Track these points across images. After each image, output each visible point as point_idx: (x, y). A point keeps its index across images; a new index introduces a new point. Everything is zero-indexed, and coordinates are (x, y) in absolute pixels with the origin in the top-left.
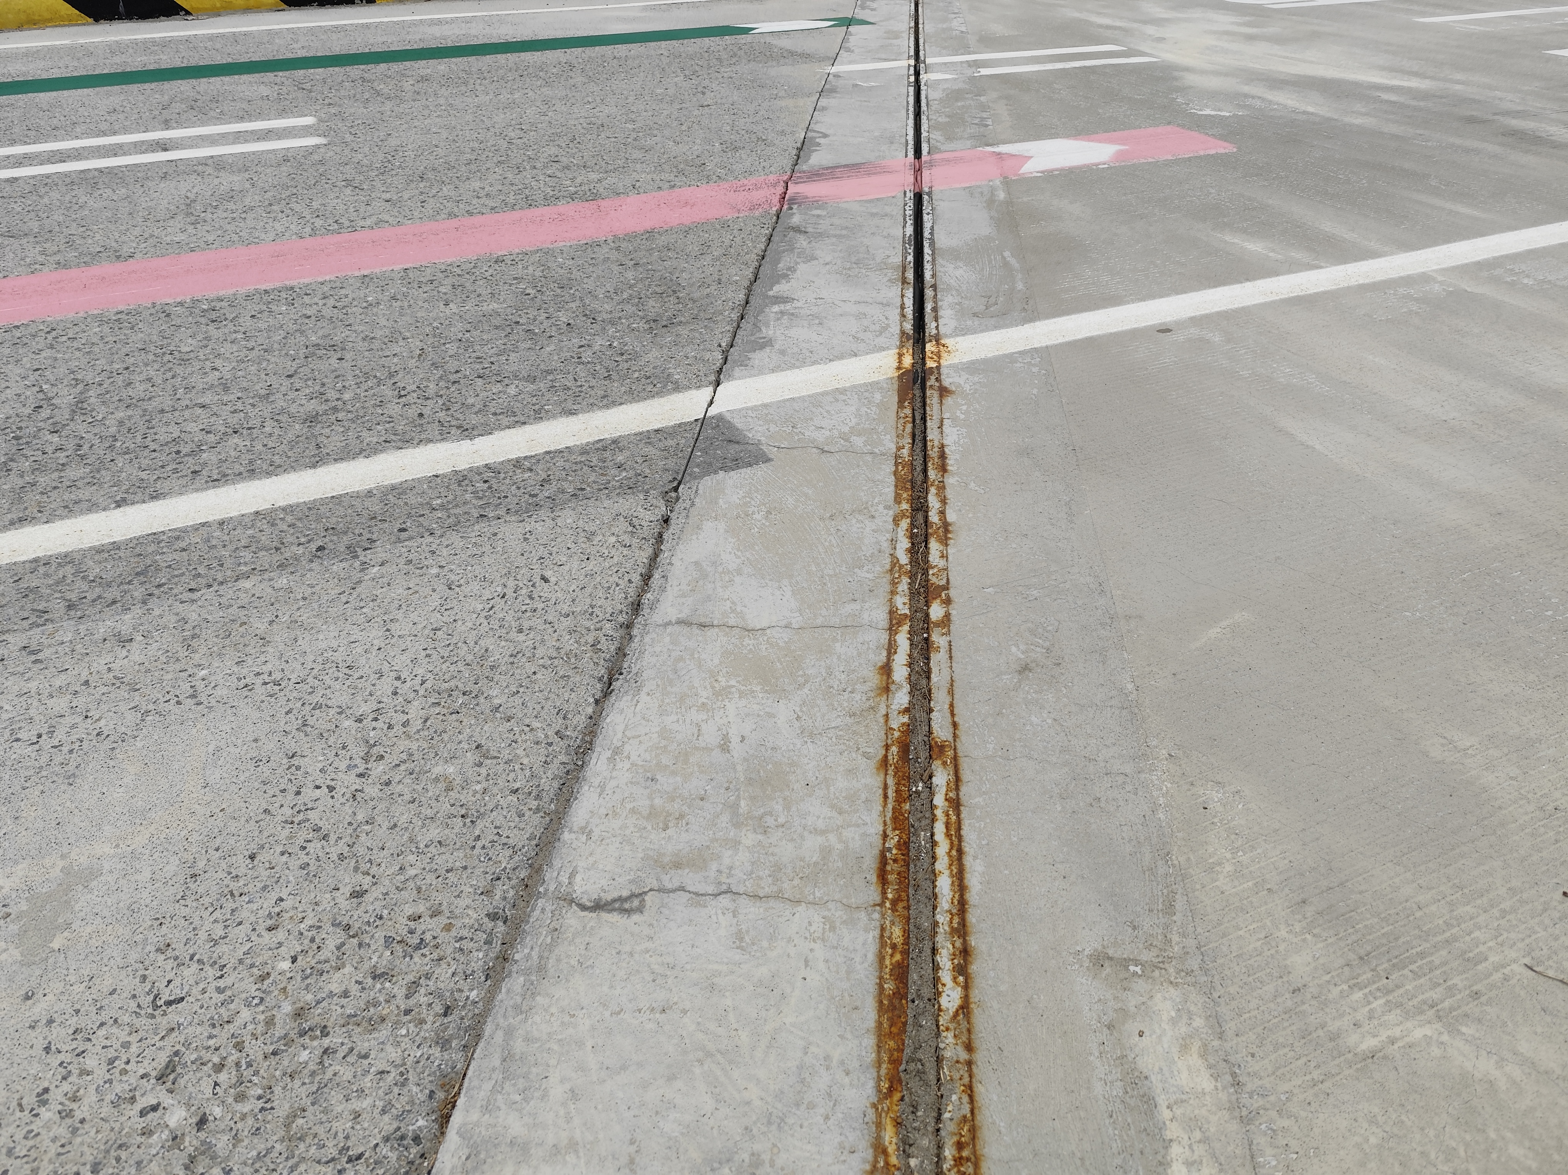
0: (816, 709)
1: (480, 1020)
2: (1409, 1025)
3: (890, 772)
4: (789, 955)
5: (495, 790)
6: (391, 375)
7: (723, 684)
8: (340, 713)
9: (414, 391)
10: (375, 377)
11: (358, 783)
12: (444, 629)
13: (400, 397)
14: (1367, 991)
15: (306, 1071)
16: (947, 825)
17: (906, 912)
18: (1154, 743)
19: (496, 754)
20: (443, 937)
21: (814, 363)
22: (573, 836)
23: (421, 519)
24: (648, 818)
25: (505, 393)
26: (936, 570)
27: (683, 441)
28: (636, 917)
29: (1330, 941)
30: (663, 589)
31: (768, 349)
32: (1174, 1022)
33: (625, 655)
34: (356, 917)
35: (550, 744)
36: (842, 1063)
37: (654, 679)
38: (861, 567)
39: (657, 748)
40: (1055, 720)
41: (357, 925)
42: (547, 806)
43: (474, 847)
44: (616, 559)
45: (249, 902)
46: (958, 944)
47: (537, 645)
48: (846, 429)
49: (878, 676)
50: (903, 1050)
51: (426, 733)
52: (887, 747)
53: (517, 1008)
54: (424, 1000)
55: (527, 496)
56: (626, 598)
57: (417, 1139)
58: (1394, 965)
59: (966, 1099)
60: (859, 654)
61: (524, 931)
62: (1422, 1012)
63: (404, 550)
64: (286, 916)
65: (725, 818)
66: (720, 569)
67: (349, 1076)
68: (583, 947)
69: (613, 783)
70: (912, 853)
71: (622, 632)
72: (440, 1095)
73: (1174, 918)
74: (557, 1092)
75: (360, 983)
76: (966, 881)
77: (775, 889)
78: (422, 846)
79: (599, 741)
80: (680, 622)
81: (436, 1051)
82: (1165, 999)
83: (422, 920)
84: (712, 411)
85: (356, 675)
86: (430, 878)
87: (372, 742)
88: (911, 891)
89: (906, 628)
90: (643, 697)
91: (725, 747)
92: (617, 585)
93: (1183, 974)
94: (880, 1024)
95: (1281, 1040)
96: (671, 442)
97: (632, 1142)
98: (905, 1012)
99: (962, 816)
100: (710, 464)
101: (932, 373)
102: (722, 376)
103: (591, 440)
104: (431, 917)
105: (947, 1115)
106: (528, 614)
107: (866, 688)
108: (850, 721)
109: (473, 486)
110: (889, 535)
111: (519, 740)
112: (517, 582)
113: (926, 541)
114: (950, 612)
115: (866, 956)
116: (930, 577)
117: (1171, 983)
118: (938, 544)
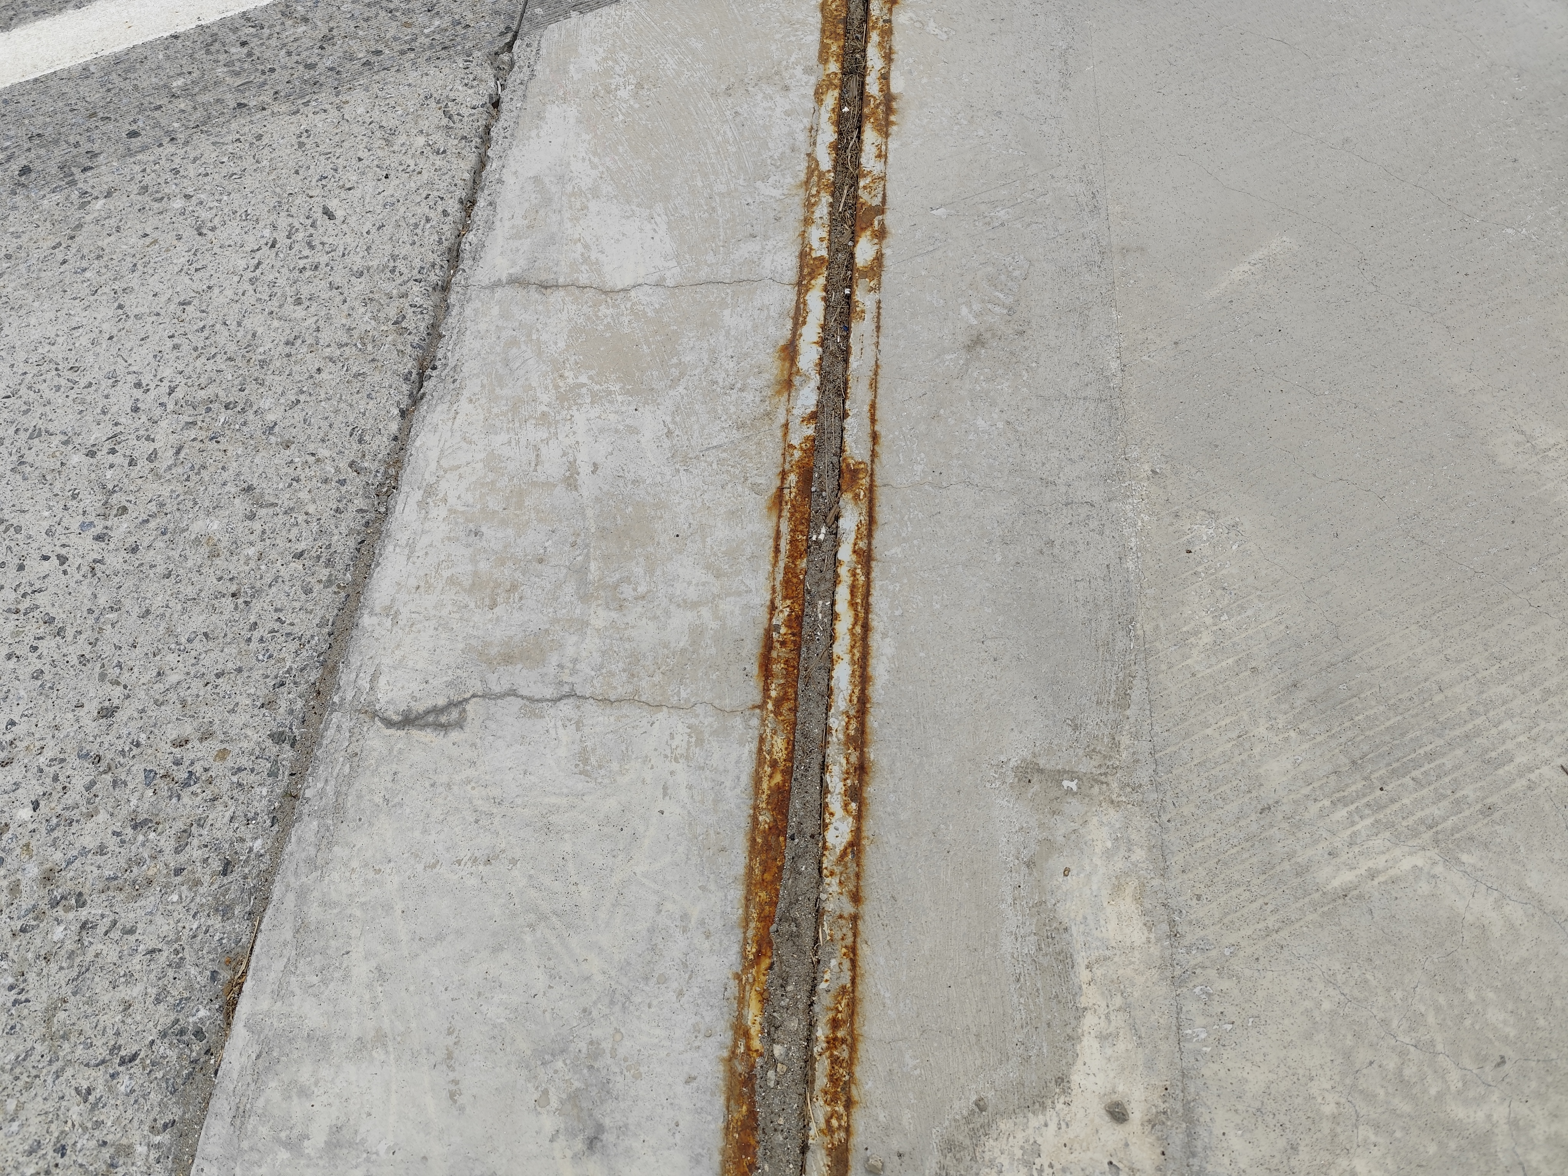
0: (693, 419)
1: (267, 877)
2: (1397, 852)
3: (786, 514)
4: (643, 782)
5: (273, 554)
7: (570, 381)
8: (66, 443)
11: (97, 550)
12: (196, 302)
14: (1352, 807)
15: (63, 952)
16: (853, 589)
17: (792, 715)
18: (1135, 454)
19: (273, 500)
20: (218, 769)
22: (375, 620)
23: (157, 114)
24: (470, 591)
26: (868, 180)
28: (455, 735)
29: (1319, 739)
30: (490, 225)
32: (1108, 854)
33: (441, 336)
34: (106, 745)
35: (342, 482)
36: (702, 922)
37: (477, 376)
38: (765, 178)
39: (482, 485)
40: (1008, 423)
41: (109, 756)
42: (341, 576)
43: (249, 640)
44: (425, 176)
46: (854, 758)
47: (321, 323)
49: (778, 363)
50: (776, 903)
51: (180, 470)
52: (784, 475)
53: (311, 863)
54: (197, 854)
55: (301, 67)
56: (440, 242)
57: (199, 1034)
58: (1393, 771)
59: (847, 964)
60: (755, 328)
61: (316, 758)
62: (1416, 834)
63: (137, 168)
64: (21, 745)
65: (570, 588)
66: (569, 188)
67: (113, 957)
68: (389, 778)
69: (425, 540)
70: (806, 630)
71: (436, 297)
72: (225, 975)
73: (1128, 712)
74: (361, 971)
75: (116, 834)
76: (870, 669)
77: (630, 688)
78: (183, 640)
79: (406, 476)
80: (512, 281)
81: (216, 922)
82: (1102, 824)
83: (189, 746)
85: (83, 382)
86: (197, 685)
87: (110, 487)
88: (801, 686)
89: (821, 281)
90: (464, 405)
91: (571, 482)
92: (428, 220)
93: (1129, 789)
94: (750, 869)
95: (1237, 877)
97: (450, 1032)
98: (782, 853)
99: (873, 575)
104: (201, 740)
105: (823, 986)
106: (308, 273)
107: (760, 382)
108: (736, 435)
109: (226, 52)
110: (807, 122)
111: (302, 477)
112: (290, 219)
113: (860, 128)
114: (884, 251)
115: (738, 778)
116: (860, 192)
117: (1112, 802)
118: (875, 134)
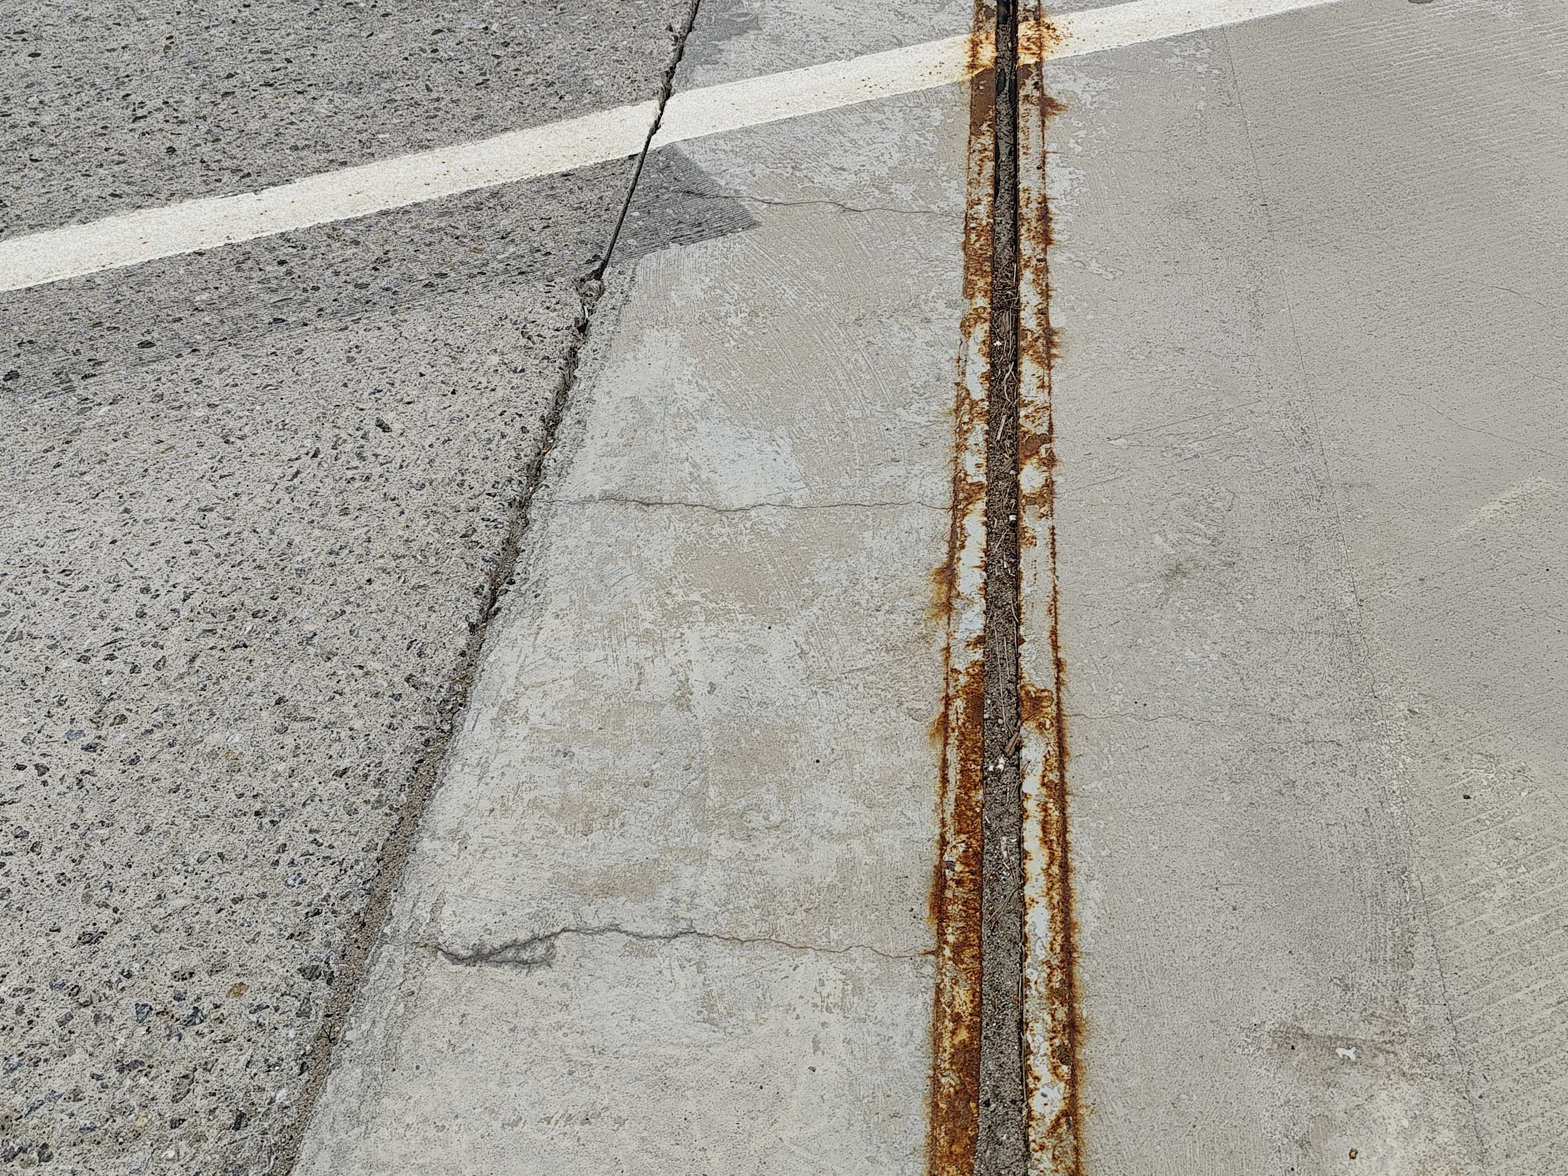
0: (832, 640)
1: (292, 1135)
3: (953, 740)
4: (787, 1033)
5: (309, 771)
6: (119, 83)
7: (679, 599)
8: (52, 647)
9: (159, 110)
10: (93, 85)
11: (86, 761)
12: (220, 508)
13: (137, 119)
16: (1045, 825)
17: (977, 965)
18: (1386, 692)
19: (309, 714)
20: (230, 1005)
21: (829, 58)
22: (437, 844)
23: (176, 326)
24: (558, 815)
25: (311, 111)
26: (1031, 409)
27: (610, 193)
28: (540, 973)
30: (579, 444)
31: (752, 34)
32: (1405, 1135)
33: (517, 552)
34: (88, 974)
35: (398, 697)
37: (565, 591)
38: (907, 406)
39: (573, 703)
40: (1224, 655)
41: (90, 988)
42: (393, 796)
43: (276, 863)
44: (500, 393)
46: (1061, 1014)
47: (373, 534)
48: (884, 171)
49: (934, 586)
51: (194, 679)
52: (948, 701)
53: (352, 1116)
54: (202, 1104)
55: (351, 287)
56: (518, 457)
60: (903, 551)
61: (361, 995)
63: (150, 377)
65: (684, 815)
66: (673, 410)
68: (456, 1020)
69: (502, 760)
70: (988, 870)
71: (512, 513)
73: (1411, 972)
75: (96, 1077)
76: (1073, 915)
77: (765, 927)
78: (192, 861)
79: (476, 693)
80: (607, 497)
82: (1393, 1099)
83: (195, 979)
84: (659, 141)
85: (77, 586)
86: (208, 911)
87: (106, 694)
88: (985, 931)
89: (980, 506)
90: (548, 619)
91: (682, 701)
92: (503, 436)
93: (1423, 1061)
94: (934, 1140)
96: (589, 195)
98: (974, 1121)
99: (1069, 810)
100: (656, 233)
101: (1028, 75)
102: (674, 82)
103: (456, 191)
104: (211, 973)
106: (357, 484)
107: (912, 605)
108: (887, 658)
109: (261, 270)
110: (953, 353)
111: (347, 690)
112: (337, 431)
113: (1016, 361)
114: (1054, 479)
115: (911, 1033)
116: (1021, 421)
117: (1404, 1074)
118: (1035, 365)
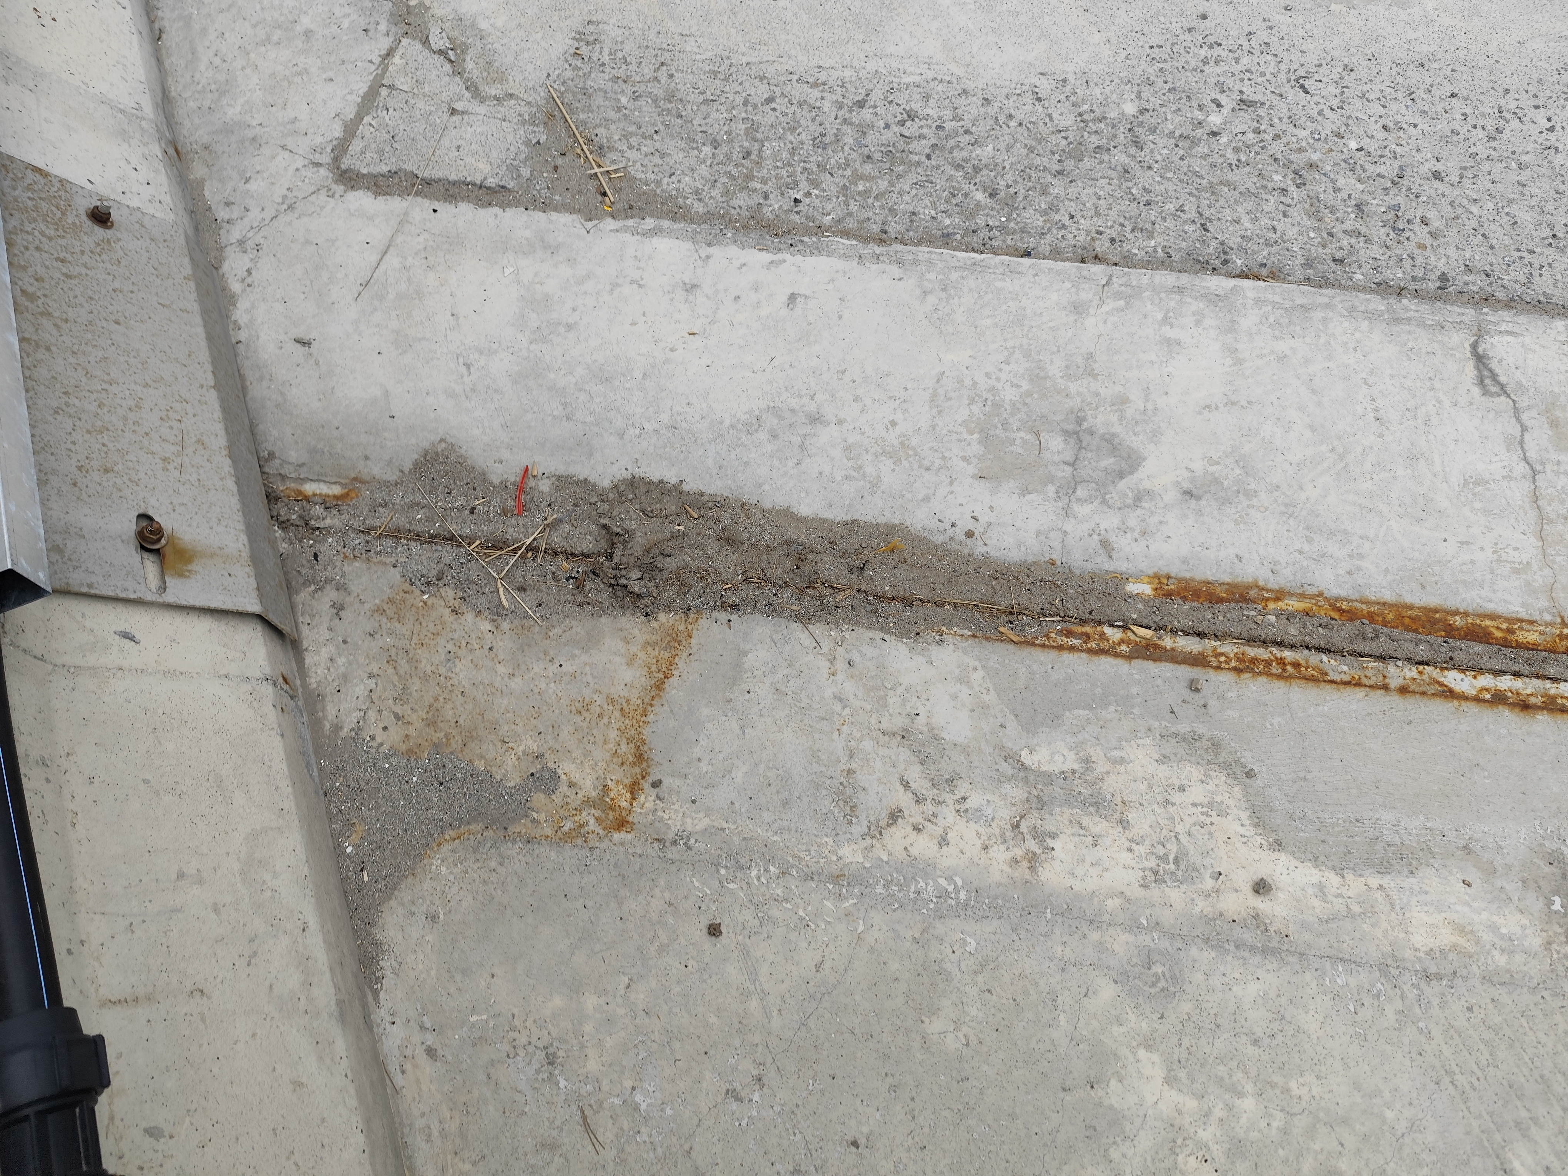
1: (1336, 285)
4: (1469, 527)
15: (1265, 182)
17: (1562, 649)
20: (1411, 246)
22: (1561, 328)
28: (1476, 391)
32: (1493, 928)
34: (1413, 180)
36: (1359, 569)
41: (1405, 182)
43: (1519, 250)
45: (1407, 106)
46: (1533, 700)
50: (1386, 626)
57: (1226, 262)
59: (1346, 678)
61: (1434, 303)
64: (1401, 134)
67: (1267, 208)
68: (1429, 350)
72: (1264, 272)
74: (1282, 346)
75: (1350, 196)
77: (1553, 516)
78: (1507, 210)
81: (1300, 260)
82: (1524, 928)
83: (1424, 226)
86: (1472, 224)
94: (1411, 607)
95: (1500, 1055)
97: (1249, 402)
98: (1430, 634)
104: (1430, 233)
105: (1325, 658)
115: (1490, 601)
117: (1549, 944)
